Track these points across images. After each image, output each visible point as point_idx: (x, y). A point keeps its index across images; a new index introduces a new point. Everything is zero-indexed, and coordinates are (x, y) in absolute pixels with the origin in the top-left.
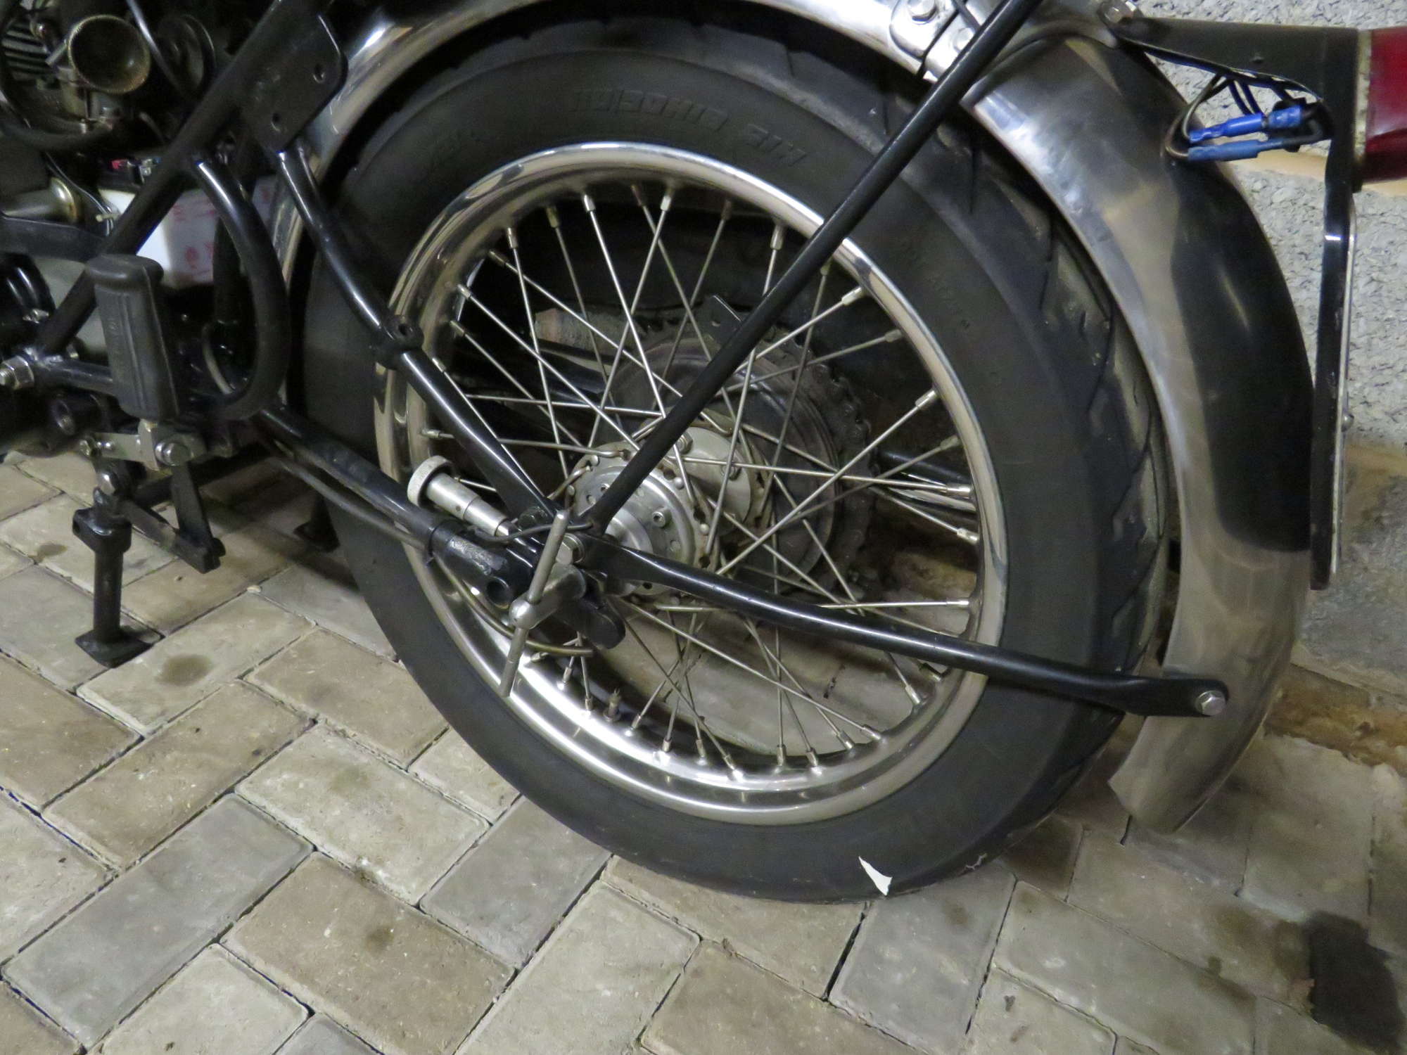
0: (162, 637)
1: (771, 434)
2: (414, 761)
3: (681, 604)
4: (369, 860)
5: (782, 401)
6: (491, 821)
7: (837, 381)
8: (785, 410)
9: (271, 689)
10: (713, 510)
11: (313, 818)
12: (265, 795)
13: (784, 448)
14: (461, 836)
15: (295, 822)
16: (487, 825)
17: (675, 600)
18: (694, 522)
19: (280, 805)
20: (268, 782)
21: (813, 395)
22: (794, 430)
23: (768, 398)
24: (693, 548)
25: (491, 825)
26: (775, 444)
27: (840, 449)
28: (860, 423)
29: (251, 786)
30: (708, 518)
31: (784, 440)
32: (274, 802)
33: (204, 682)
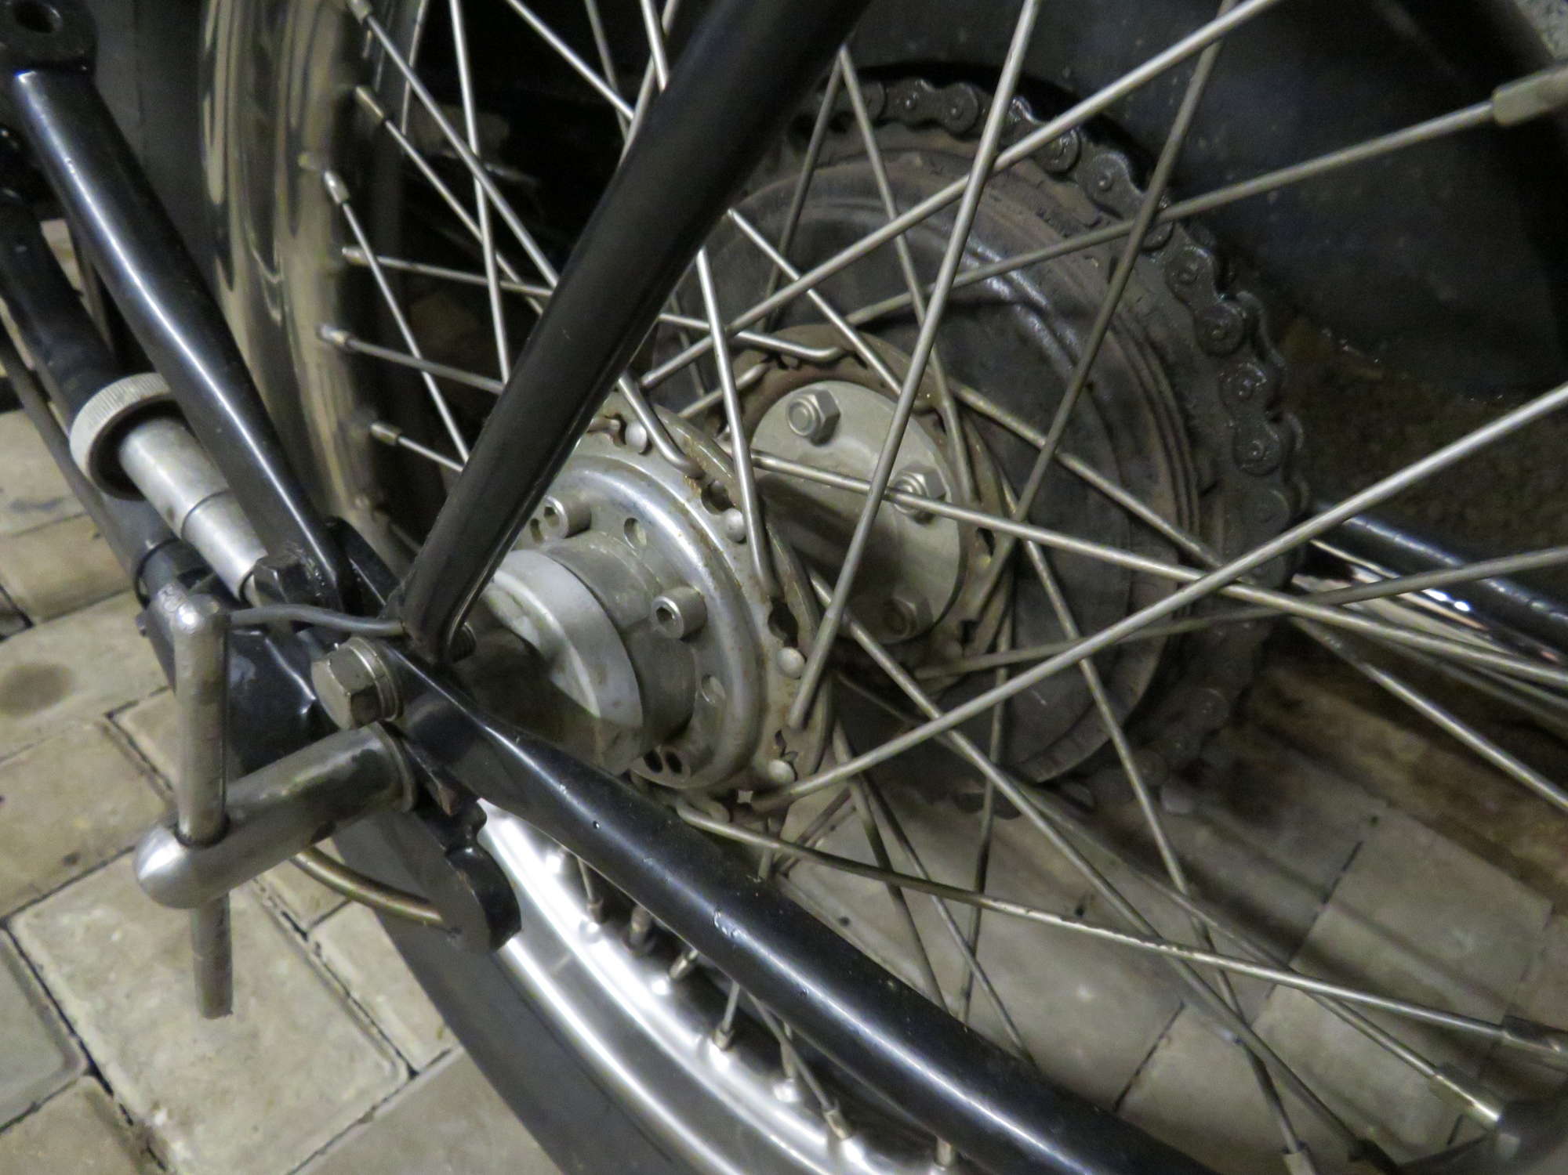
0: (29, 624)
1: (1028, 419)
2: (323, 918)
3: (731, 821)
4: (170, 1115)
5: (1070, 335)
6: (416, 1066)
7: (1231, 298)
8: (1074, 362)
9: (145, 743)
10: (819, 609)
11: (110, 1005)
12: (50, 945)
13: (1055, 462)
14: (348, 1094)
15: (76, 1008)
16: (403, 1073)
17: (717, 809)
18: (767, 637)
19: (67, 969)
20: (65, 920)
21: (1158, 333)
22: (1090, 419)
23: (1035, 323)
24: (760, 708)
25: (413, 1073)
26: (1037, 450)
27: (1207, 480)
28: (1276, 420)
29: (35, 921)
30: (804, 635)
31: (1060, 442)
32: (59, 960)
33: (49, 714)
